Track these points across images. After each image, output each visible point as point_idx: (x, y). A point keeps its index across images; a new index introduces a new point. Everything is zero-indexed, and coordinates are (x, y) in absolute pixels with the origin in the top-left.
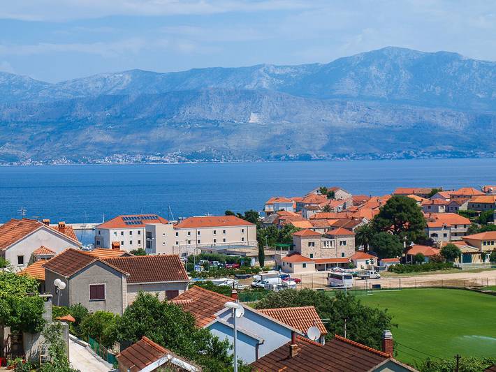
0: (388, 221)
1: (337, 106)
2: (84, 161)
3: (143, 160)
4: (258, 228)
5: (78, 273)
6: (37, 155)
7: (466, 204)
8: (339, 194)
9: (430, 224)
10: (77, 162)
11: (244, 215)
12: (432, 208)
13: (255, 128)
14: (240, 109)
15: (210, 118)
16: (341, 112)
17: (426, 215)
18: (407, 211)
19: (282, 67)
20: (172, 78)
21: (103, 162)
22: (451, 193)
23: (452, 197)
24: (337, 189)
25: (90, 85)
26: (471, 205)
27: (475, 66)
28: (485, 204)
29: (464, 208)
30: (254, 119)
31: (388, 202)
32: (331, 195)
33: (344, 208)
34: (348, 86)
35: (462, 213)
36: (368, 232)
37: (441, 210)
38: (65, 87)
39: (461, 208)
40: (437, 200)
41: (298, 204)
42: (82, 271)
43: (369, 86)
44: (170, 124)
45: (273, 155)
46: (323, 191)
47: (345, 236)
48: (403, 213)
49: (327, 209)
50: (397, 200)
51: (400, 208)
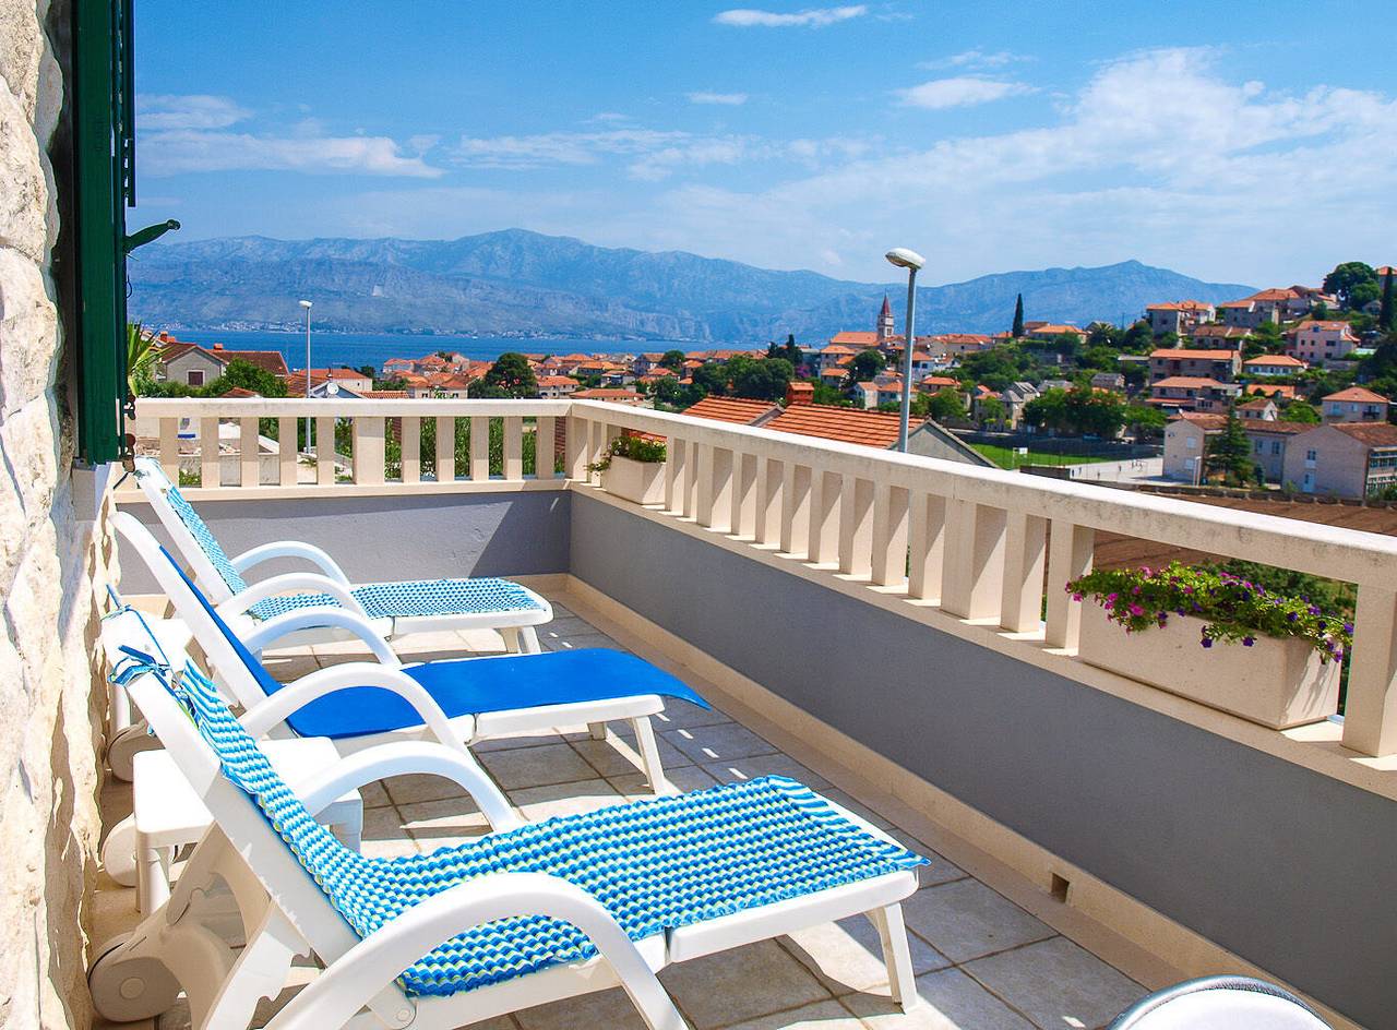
0: (500, 376)
1: (461, 283)
2: (199, 327)
3: (262, 328)
4: (374, 382)
5: (176, 359)
6: (148, 319)
7: (576, 368)
8: (457, 358)
9: (540, 384)
10: (191, 327)
11: (360, 370)
12: (544, 371)
13: (379, 302)
14: (363, 281)
15: (332, 289)
16: (465, 289)
17: (538, 377)
18: (518, 367)
19: (408, 242)
20: (294, 247)
21: (218, 328)
22: (563, 358)
23: (564, 361)
24: (455, 354)
25: (206, 249)
26: (581, 370)
27: (595, 253)
28: (594, 370)
29: (573, 372)
30: (377, 292)
31: (501, 358)
32: (449, 359)
33: (461, 369)
34: (473, 265)
35: (572, 377)
36: (480, 387)
37: (553, 373)
38: (178, 249)
39: (570, 372)
40: (548, 364)
41: (415, 365)
42: (180, 357)
43: (493, 266)
44: (290, 293)
45: (395, 328)
46: (441, 355)
47: (459, 389)
48: (513, 369)
49: (444, 370)
50: (509, 356)
51: (511, 364)
